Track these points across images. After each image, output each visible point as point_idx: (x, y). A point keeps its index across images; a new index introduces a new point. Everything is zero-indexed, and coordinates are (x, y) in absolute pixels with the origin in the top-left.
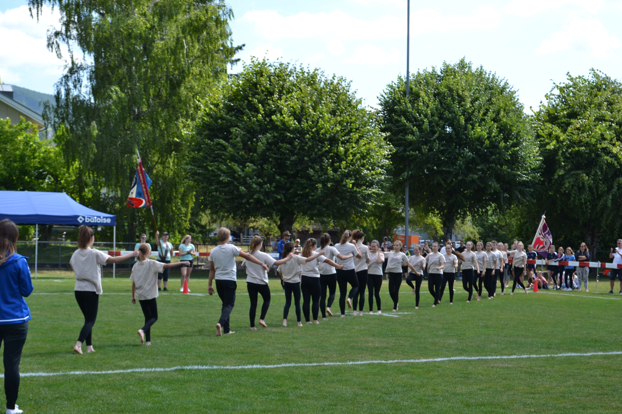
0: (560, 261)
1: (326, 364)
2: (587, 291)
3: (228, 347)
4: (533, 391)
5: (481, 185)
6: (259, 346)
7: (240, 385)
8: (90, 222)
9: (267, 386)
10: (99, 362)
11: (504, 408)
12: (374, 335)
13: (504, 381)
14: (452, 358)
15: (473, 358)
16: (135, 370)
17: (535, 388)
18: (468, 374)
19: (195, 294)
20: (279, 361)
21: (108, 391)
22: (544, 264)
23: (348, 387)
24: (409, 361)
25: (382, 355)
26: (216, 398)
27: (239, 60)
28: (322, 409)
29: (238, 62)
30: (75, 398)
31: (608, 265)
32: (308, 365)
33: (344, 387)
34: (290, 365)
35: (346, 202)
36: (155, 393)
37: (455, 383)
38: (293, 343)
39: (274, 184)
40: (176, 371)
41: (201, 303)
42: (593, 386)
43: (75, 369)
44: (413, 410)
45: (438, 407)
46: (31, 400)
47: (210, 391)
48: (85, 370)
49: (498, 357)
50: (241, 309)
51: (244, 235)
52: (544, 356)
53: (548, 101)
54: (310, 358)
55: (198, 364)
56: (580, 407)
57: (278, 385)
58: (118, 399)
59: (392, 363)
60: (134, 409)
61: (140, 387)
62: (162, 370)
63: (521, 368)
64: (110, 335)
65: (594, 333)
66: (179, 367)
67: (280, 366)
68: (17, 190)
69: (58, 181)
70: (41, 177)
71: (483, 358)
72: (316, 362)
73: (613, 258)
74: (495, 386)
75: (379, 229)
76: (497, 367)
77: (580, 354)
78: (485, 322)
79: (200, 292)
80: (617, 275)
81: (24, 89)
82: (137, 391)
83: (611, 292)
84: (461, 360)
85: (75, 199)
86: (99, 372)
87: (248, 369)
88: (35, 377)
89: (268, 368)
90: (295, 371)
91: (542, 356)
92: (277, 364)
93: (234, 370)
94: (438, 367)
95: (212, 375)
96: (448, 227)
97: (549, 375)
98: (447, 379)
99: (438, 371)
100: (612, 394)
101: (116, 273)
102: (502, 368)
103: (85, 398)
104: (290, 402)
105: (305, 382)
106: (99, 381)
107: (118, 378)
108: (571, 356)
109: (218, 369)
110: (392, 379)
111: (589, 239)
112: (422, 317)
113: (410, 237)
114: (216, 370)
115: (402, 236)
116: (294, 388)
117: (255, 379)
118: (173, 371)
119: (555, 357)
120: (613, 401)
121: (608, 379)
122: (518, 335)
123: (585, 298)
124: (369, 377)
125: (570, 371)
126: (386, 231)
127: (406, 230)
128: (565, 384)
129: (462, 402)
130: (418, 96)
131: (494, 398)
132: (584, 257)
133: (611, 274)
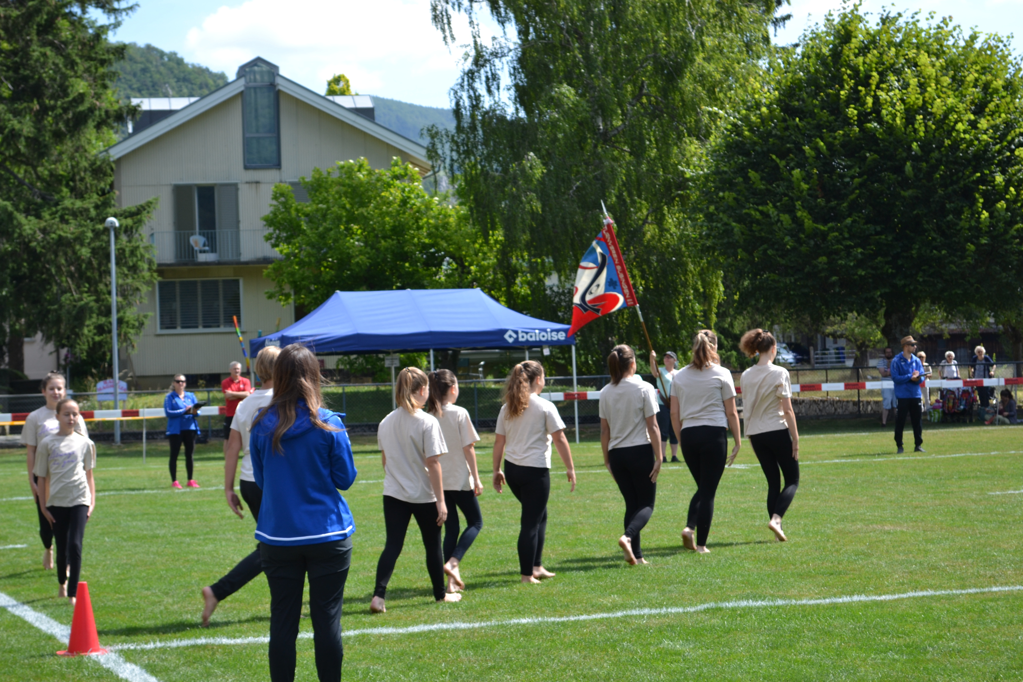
1: (995, 589)
6: (862, 559)
7: (829, 633)
8: (527, 341)
9: (883, 634)
10: (562, 599)
16: (629, 612)
20: (901, 587)
21: (584, 653)
26: (786, 660)
27: (788, 17)
29: (787, 22)
30: (524, 668)
32: (958, 592)
34: (925, 593)
36: (671, 655)
38: (926, 552)
40: (706, 611)
41: (744, 483)
43: (519, 613)
46: (444, 673)
47: (775, 647)
48: (537, 615)
50: (820, 491)
51: (816, 349)
54: (962, 579)
55: (747, 598)
57: (903, 632)
58: (602, 668)
61: (642, 645)
62: (681, 610)
66: (712, 605)
67: (904, 596)
68: (392, 289)
69: (463, 267)
70: (434, 262)
72: (975, 586)
81: (392, 101)
82: (637, 652)
85: (497, 300)
87: (844, 603)
88: (447, 630)
89: (881, 601)
90: (934, 604)
92: (899, 592)
93: (818, 606)
95: (774, 617)
101: (580, 433)
103: (540, 666)
104: (931, 665)
105: (955, 625)
106: (565, 635)
107: (599, 629)
109: (787, 605)
114: (783, 607)
116: (935, 637)
117: (859, 622)
118: (701, 612)
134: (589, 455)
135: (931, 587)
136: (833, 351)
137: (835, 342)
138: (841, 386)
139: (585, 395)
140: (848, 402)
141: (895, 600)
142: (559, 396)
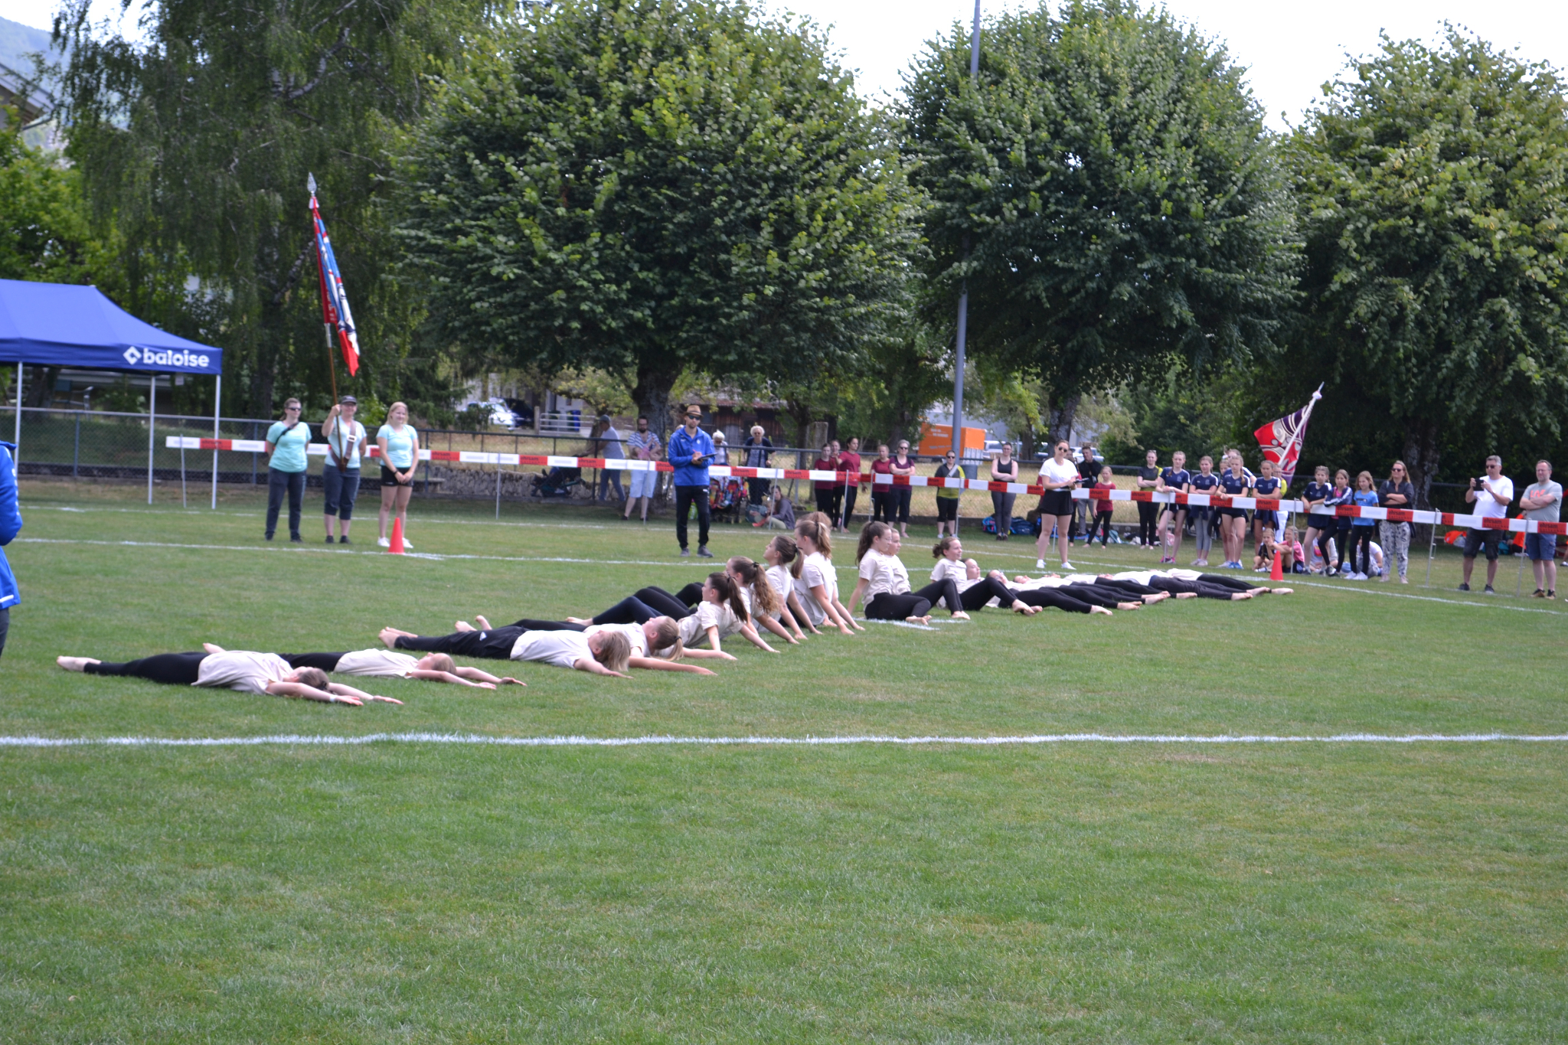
0: (1339, 506)
1: (752, 740)
2: (1405, 581)
4: (1269, 825)
5: (1148, 307)
6: (585, 690)
7: (536, 785)
8: (155, 363)
9: (606, 789)
10: (180, 715)
11: (1197, 864)
12: (871, 673)
13: (1198, 798)
14: (1067, 737)
15: (1121, 739)
16: (271, 739)
17: (1275, 817)
18: (1107, 776)
19: (421, 555)
20: (634, 730)
21: (205, 789)
22: (1300, 510)
23: (808, 801)
24: (960, 740)
25: (892, 723)
26: (477, 815)
28: (744, 851)
30: (121, 804)
31: (1460, 520)
32: (706, 740)
33: (798, 799)
34: (663, 740)
35: (806, 336)
36: (324, 798)
37: (1077, 799)
39: (628, 285)
40: (375, 744)
41: (436, 579)
42: (1419, 817)
43: (120, 731)
44: (972, 862)
45: (1032, 855)
46: (11, 804)
47: (463, 797)
48: (144, 735)
49: (1182, 739)
51: (543, 410)
52: (1297, 739)
53: (1328, 99)
54: (711, 724)
55: (430, 731)
56: (1387, 868)
57: (631, 788)
58: (229, 811)
59: (917, 744)
60: (271, 836)
61: (285, 783)
62: (340, 740)
63: (1240, 766)
65: (1421, 686)
66: (383, 736)
67: (636, 741)
69: (74, 254)
70: (33, 243)
71: (1145, 738)
72: (728, 735)
73: (1475, 501)
74: (1175, 810)
75: (886, 408)
76: (1178, 764)
77: (1386, 738)
78: (1149, 649)
79: (432, 552)
80: (1482, 546)
82: (277, 792)
83: (1466, 587)
84: (1090, 742)
85: (117, 304)
86: (181, 742)
87: (557, 746)
88: (17, 747)
89: (606, 746)
90: (673, 755)
91: (1291, 739)
92: (631, 736)
93: (523, 746)
94: (1034, 758)
95: (465, 758)
96: (1062, 411)
97: (1309, 787)
98: (1055, 788)
99: (1033, 768)
100: (1466, 839)
101: (219, 495)
102: (1191, 765)
103: (146, 804)
104: (664, 833)
105: (699, 783)
106: (181, 764)
107: (228, 758)
108: (1363, 742)
109: (481, 744)
110: (919, 784)
111: (1414, 452)
112: (992, 633)
113: (963, 431)
114: (477, 746)
115: (944, 429)
116: (672, 797)
117: (575, 771)
118: (368, 745)
119: (1325, 743)
120: (1469, 857)
121: (1456, 800)
122: (1232, 686)
123: (1398, 599)
124: (861, 776)
125: (1361, 778)
126: (902, 415)
127: (954, 415)
128: (1350, 810)
129: (1093, 847)
130: (1002, 74)
131: (1172, 838)
132: (1401, 497)
133: (1467, 542)
134: (229, 525)
135: (672, 733)
136: (565, 415)
137: (569, 404)
139: (230, 444)
141: (625, 746)
142: (193, 443)
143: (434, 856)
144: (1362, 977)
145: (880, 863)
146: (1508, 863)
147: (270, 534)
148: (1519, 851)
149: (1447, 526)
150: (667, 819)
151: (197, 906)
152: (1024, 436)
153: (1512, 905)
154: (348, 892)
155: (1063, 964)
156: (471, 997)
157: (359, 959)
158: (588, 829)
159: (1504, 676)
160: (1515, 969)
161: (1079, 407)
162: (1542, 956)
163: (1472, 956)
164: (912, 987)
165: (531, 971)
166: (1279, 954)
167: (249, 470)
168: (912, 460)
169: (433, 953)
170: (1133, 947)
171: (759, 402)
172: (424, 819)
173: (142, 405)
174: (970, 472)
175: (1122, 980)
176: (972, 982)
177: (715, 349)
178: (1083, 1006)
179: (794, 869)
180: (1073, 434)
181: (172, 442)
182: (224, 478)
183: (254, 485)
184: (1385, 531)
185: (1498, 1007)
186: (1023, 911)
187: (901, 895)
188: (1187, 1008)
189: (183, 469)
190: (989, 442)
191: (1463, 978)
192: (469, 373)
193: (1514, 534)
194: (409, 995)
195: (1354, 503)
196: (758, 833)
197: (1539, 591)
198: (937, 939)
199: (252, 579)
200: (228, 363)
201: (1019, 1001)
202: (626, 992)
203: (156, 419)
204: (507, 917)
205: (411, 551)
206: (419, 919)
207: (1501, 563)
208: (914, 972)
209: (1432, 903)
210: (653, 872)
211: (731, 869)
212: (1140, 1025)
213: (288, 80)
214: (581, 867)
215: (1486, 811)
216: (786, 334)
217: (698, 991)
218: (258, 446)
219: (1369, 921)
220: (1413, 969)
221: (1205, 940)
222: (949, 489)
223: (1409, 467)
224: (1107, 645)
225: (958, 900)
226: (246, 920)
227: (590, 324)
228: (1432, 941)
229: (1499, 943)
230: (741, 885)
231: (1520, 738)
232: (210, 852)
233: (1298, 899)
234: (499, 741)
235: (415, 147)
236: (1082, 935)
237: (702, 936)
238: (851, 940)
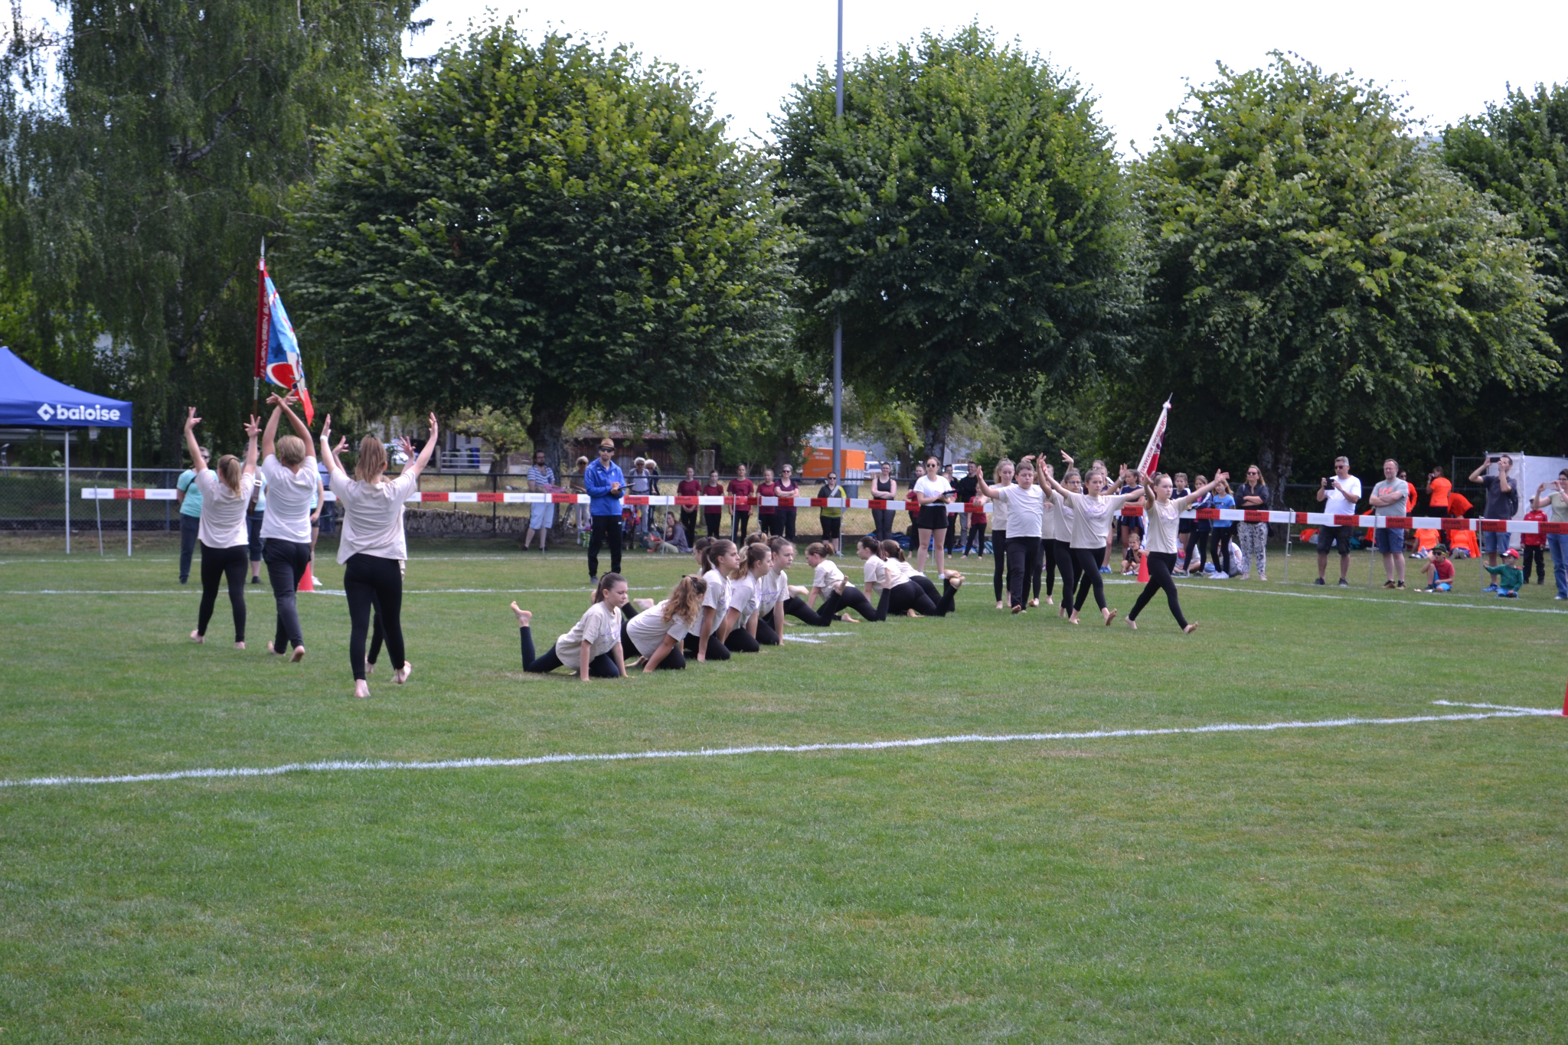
0: (1200, 509)
1: (649, 754)
2: (1264, 579)
3: (413, 716)
4: (1140, 814)
5: (1013, 325)
6: (488, 714)
7: (444, 806)
8: (68, 419)
9: (511, 807)
10: (100, 754)
11: (1073, 854)
12: (762, 687)
13: (1074, 791)
14: (949, 739)
15: (1000, 738)
16: (188, 773)
17: (1146, 806)
18: (987, 774)
19: (330, 592)
20: (537, 749)
21: (126, 824)
23: (704, 810)
24: (848, 746)
25: (782, 733)
26: (387, 837)
27: (429, 22)
28: (643, 860)
30: (45, 842)
31: (1313, 518)
32: (606, 757)
33: (695, 809)
34: (564, 758)
35: (689, 367)
36: (240, 828)
37: (959, 797)
38: (569, 707)
39: (516, 330)
40: (288, 773)
42: (1281, 800)
43: (43, 772)
44: (861, 862)
45: (917, 852)
47: (374, 821)
48: (66, 775)
49: (1058, 736)
50: (440, 627)
52: (1166, 731)
53: (1174, 126)
54: (611, 741)
55: (341, 759)
56: (1252, 850)
57: (535, 805)
58: (149, 844)
59: (806, 752)
60: (190, 866)
61: (203, 815)
62: (255, 772)
63: (1112, 759)
64: (126, 691)
65: (1281, 676)
66: (296, 766)
67: (539, 760)
71: (1022, 737)
72: (627, 751)
73: (1326, 500)
74: (1052, 803)
75: (769, 433)
76: (1055, 759)
77: (1249, 727)
78: (1025, 653)
80: (1335, 542)
82: (196, 824)
83: (1321, 581)
84: (971, 743)
85: (30, 364)
86: (101, 780)
87: (464, 768)
89: (510, 767)
90: (575, 772)
91: (1160, 731)
92: (533, 755)
93: (430, 770)
94: (918, 760)
95: (375, 783)
96: (936, 430)
97: (1177, 776)
98: (938, 788)
99: (916, 770)
100: (1326, 819)
101: (134, 542)
102: (1067, 760)
103: (69, 841)
104: (567, 846)
105: (600, 797)
106: (102, 801)
107: (147, 793)
108: (1227, 732)
109: (391, 769)
110: (809, 790)
111: (1268, 456)
112: (876, 643)
113: (844, 453)
114: (386, 771)
115: (826, 452)
116: (574, 812)
117: (481, 791)
118: (281, 775)
119: (1192, 734)
120: (1329, 835)
121: (1316, 783)
122: (1103, 684)
123: (1258, 596)
124: (754, 784)
125: (1226, 765)
126: (785, 440)
127: (834, 437)
128: (1217, 796)
129: (975, 842)
130: (869, 114)
131: (1050, 830)
132: (1257, 499)
133: (1320, 539)
134: (144, 570)
135: (574, 751)
136: (465, 453)
137: (469, 442)
138: (472, 497)
139: (143, 493)
140: (480, 517)
141: (529, 766)
142: (108, 493)
143: (347, 878)
144: (1231, 953)
145: (773, 866)
146: (1366, 839)
147: (184, 578)
148: (1376, 827)
149: (1301, 525)
150: (570, 833)
151: (120, 936)
152: (902, 456)
153: (1370, 879)
154: (265, 916)
155: (949, 954)
156: (385, 1011)
157: (277, 980)
158: (495, 846)
159: (1358, 663)
160: (1374, 939)
161: (952, 426)
162: (1399, 925)
163: (1334, 928)
164: (806, 983)
165: (442, 984)
166: (1153, 936)
167: (163, 518)
168: (796, 482)
169: (348, 971)
170: (1014, 935)
171: (648, 433)
172: (337, 843)
173: (57, 459)
174: (851, 492)
175: (1005, 966)
176: (863, 975)
177: (605, 384)
178: (968, 993)
179: (692, 875)
180: (947, 451)
181: (87, 493)
182: (138, 526)
183: (167, 531)
184: (1243, 531)
185: (1358, 976)
186: (910, 906)
187: (794, 895)
188: (1066, 990)
189: (99, 519)
190: (869, 463)
191: (1325, 950)
192: (371, 416)
193: (1365, 530)
194: (326, 1012)
195: (1213, 506)
196: (657, 842)
197: (1389, 582)
198: (829, 936)
199: (167, 622)
200: (138, 415)
201: (908, 991)
202: (533, 999)
203: (71, 472)
204: (419, 933)
205: (321, 588)
206: (334, 939)
207: (1353, 558)
208: (808, 968)
209: (1295, 880)
210: (558, 884)
211: (632, 878)
212: (1023, 1008)
213: (186, 144)
214: (489, 883)
215: (1345, 792)
216: (669, 367)
217: (602, 995)
218: (170, 494)
219: (1236, 900)
220: (1278, 943)
221: (1082, 925)
222: (832, 509)
223: (1264, 471)
224: (985, 650)
225: (848, 898)
226: (167, 947)
227: (482, 365)
228: (1296, 916)
229: (1359, 915)
230: (641, 893)
231: (1375, 721)
232: (132, 884)
233: (1169, 883)
234: (407, 765)
235: (309, 204)
236: (966, 925)
237: (605, 942)
238: (747, 940)
